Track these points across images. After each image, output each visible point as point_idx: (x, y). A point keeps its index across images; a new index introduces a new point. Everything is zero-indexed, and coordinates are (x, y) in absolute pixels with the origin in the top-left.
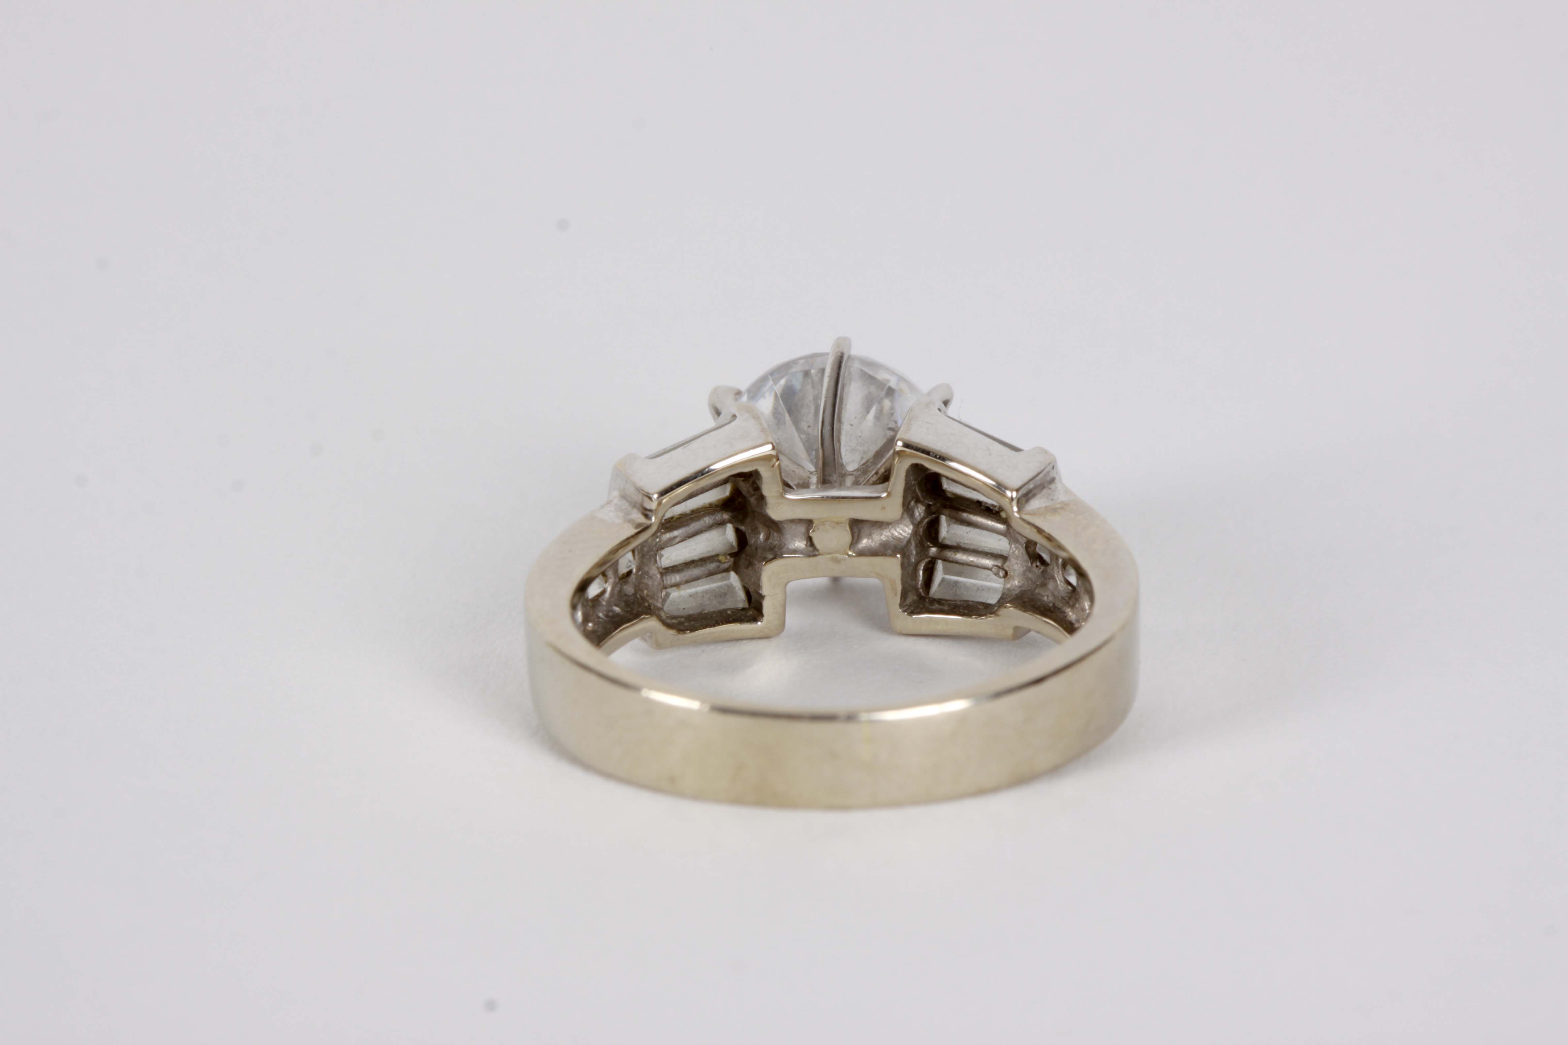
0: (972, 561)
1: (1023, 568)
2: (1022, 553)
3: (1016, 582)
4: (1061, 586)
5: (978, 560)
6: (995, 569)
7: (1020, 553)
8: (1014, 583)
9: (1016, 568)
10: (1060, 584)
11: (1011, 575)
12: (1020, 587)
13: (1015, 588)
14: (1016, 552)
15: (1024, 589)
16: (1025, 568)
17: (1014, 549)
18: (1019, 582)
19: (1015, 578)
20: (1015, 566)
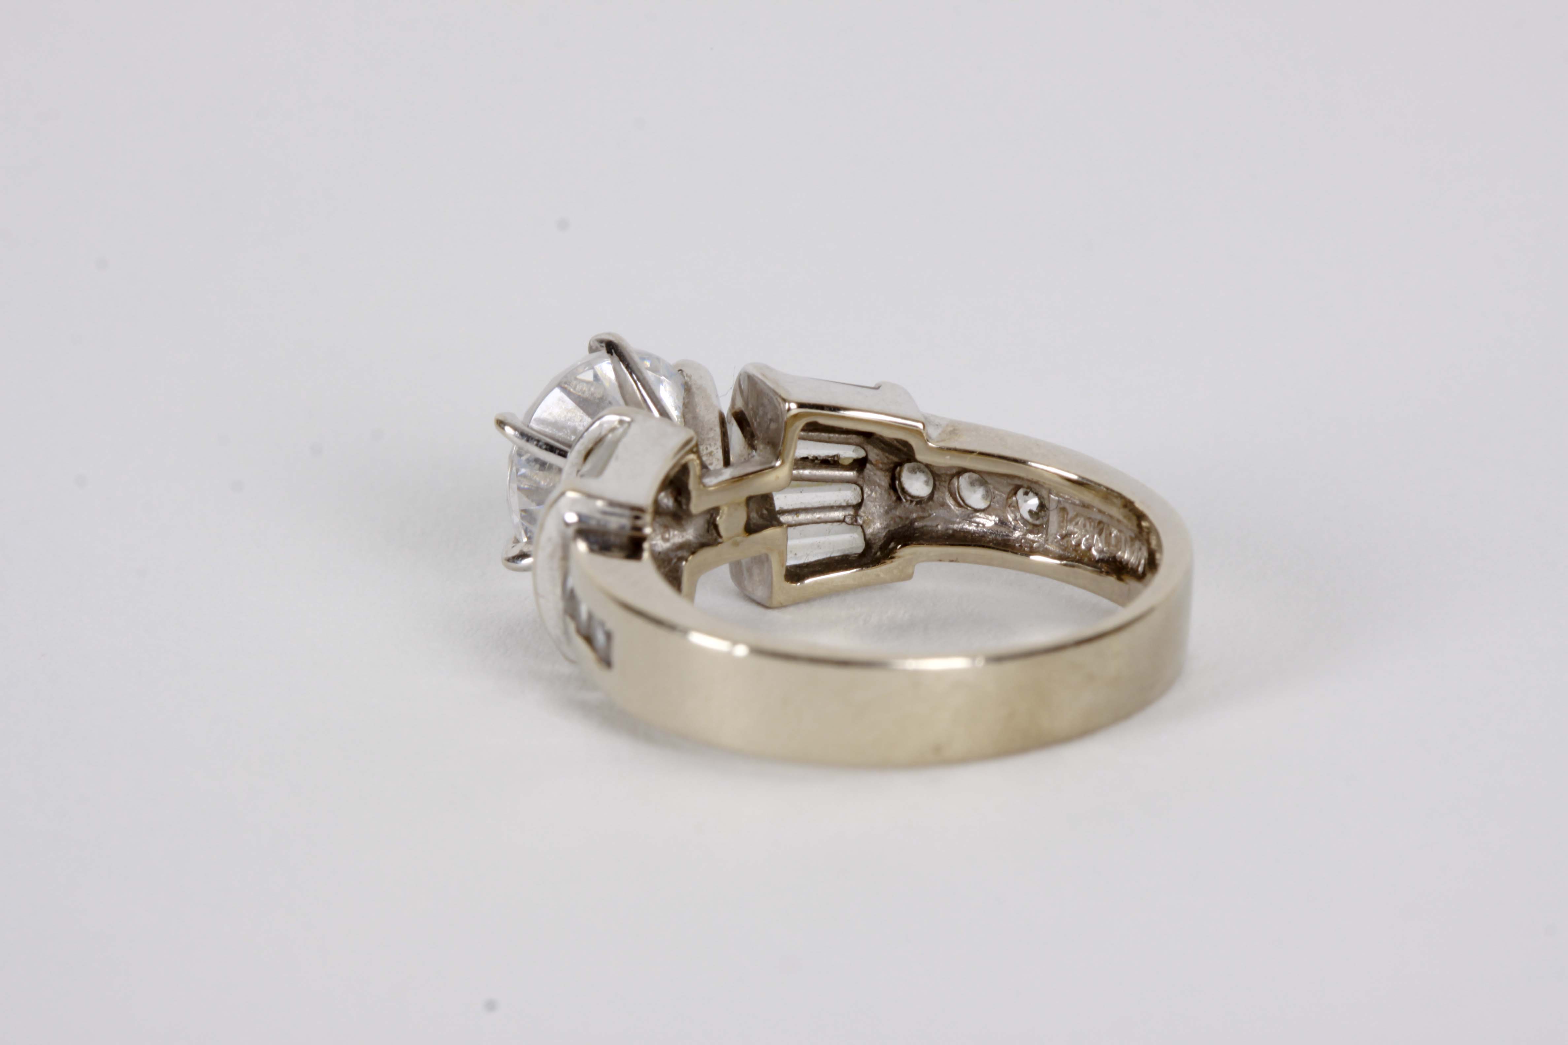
0: (818, 518)
1: (884, 508)
2: (881, 494)
3: (878, 525)
4: (957, 510)
5: (826, 515)
6: (849, 518)
7: (878, 494)
8: (876, 527)
9: (874, 511)
10: (955, 509)
11: (870, 519)
12: (885, 528)
13: (880, 531)
14: (873, 494)
15: (892, 528)
16: (886, 508)
17: (869, 493)
18: (881, 524)
19: (876, 521)
20: (872, 509)
